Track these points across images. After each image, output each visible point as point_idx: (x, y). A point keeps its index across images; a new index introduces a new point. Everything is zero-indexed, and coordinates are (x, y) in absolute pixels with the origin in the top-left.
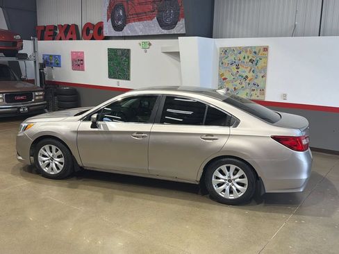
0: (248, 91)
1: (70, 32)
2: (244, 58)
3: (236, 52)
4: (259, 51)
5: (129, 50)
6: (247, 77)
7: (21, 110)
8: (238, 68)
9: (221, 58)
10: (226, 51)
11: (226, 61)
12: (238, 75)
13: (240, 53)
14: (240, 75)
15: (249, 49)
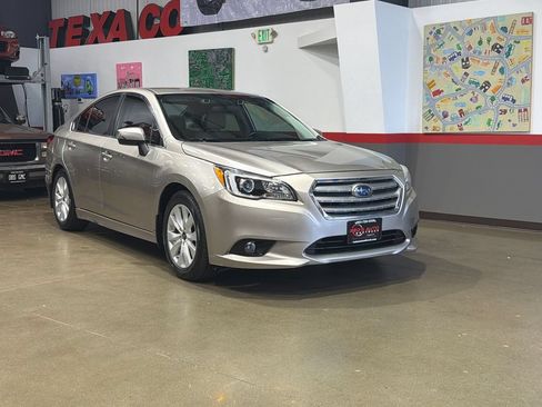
0: (491, 115)
1: (114, 27)
2: (480, 43)
3: (460, 32)
4: (514, 24)
5: (231, 51)
6: (488, 83)
7: (12, 177)
8: (466, 67)
9: (427, 48)
10: (438, 32)
11: (439, 54)
12: (467, 82)
13: (470, 33)
14: (470, 82)
15: (489, 24)
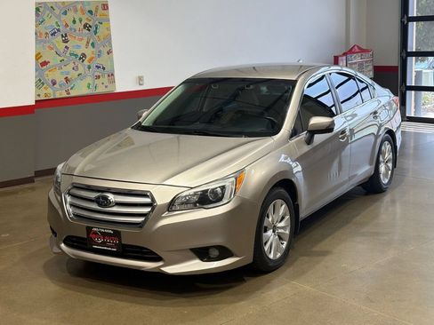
2: (74, 22)
4: (97, 9)
6: (84, 55)
8: (66, 41)
11: (41, 29)
12: (68, 54)
13: (65, 13)
14: (71, 54)
15: (79, 7)
